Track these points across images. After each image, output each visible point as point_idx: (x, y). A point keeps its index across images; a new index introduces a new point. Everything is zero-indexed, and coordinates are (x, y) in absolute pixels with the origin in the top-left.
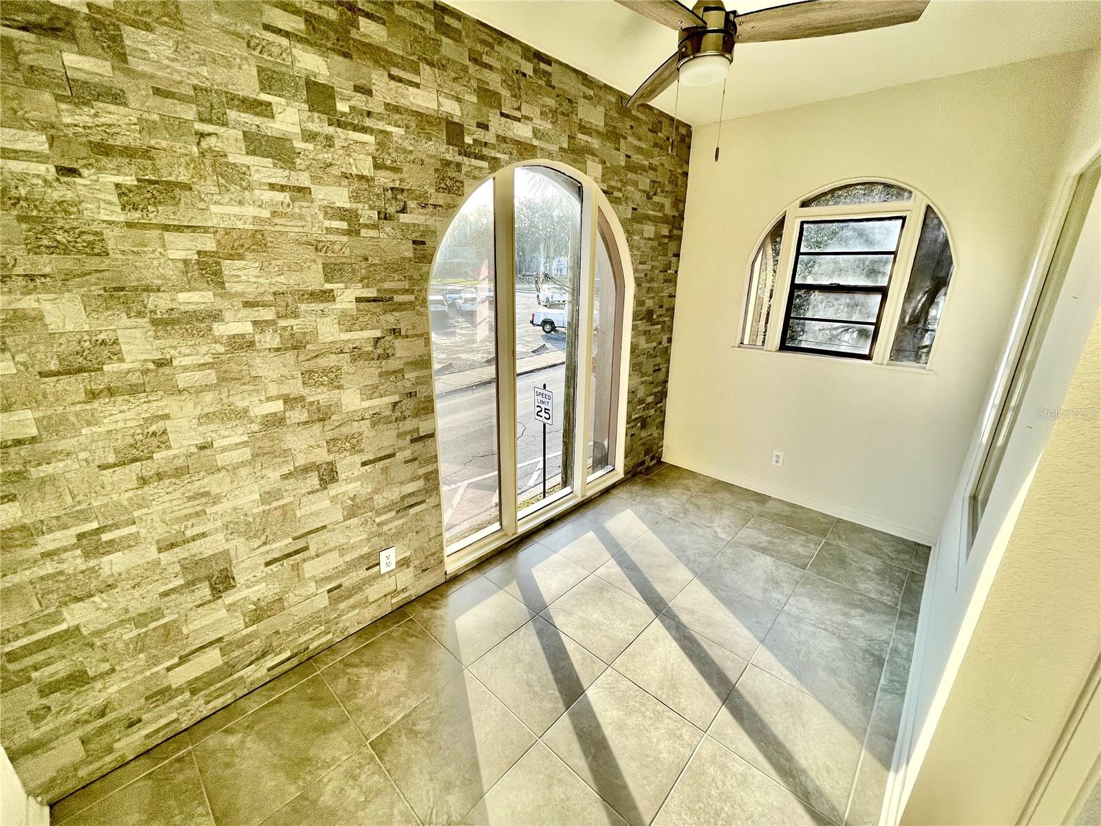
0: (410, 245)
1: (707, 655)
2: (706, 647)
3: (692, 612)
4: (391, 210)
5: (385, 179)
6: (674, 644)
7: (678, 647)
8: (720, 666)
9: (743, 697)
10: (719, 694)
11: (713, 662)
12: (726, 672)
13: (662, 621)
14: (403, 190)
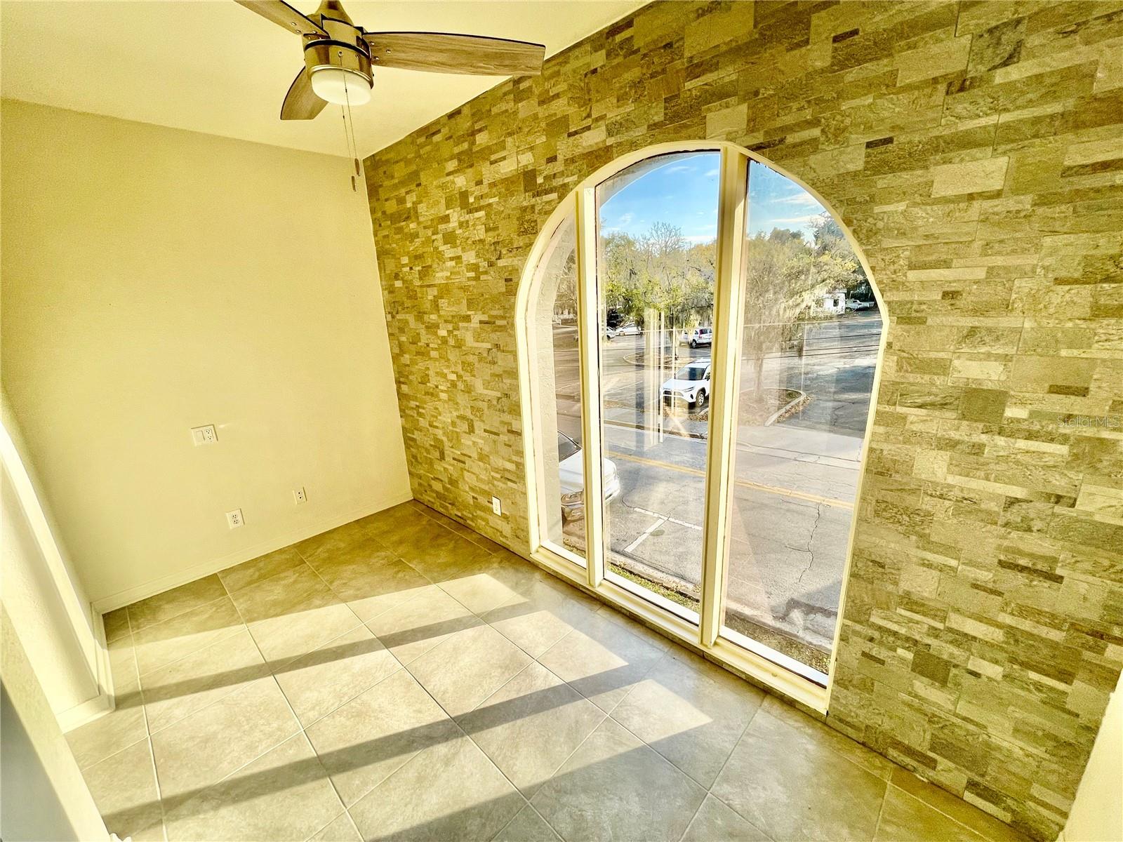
0: (504, 282)
1: (380, 759)
2: (390, 762)
3: (447, 762)
4: (493, 259)
5: (490, 238)
6: (407, 727)
7: (401, 730)
8: (360, 769)
9: (313, 780)
10: (329, 755)
11: (366, 764)
12: (350, 773)
13: (443, 722)
14: (499, 242)
